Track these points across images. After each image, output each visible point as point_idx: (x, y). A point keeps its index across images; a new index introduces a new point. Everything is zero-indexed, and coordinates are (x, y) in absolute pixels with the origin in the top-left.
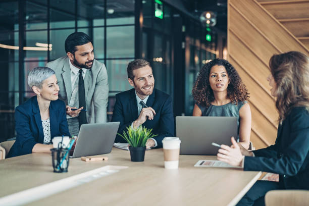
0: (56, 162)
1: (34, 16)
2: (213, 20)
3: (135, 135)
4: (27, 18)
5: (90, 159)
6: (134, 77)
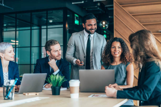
0: (5, 94)
1: (9, 24)
2: (107, 25)
3: (54, 80)
4: (5, 25)
5: (28, 94)
6: (51, 50)
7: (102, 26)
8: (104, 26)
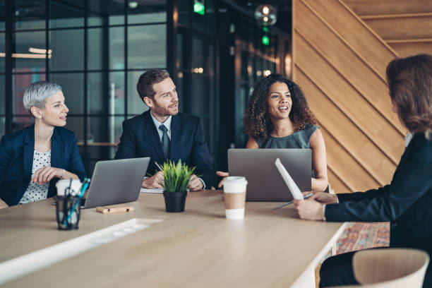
1: (27, 10)
2: (273, 17)
3: (172, 176)
4: (17, 13)
5: (109, 210)
6: (155, 93)
7: (261, 19)
8: (266, 19)
